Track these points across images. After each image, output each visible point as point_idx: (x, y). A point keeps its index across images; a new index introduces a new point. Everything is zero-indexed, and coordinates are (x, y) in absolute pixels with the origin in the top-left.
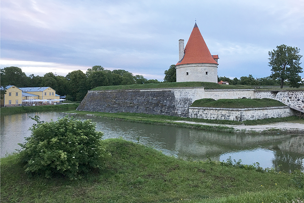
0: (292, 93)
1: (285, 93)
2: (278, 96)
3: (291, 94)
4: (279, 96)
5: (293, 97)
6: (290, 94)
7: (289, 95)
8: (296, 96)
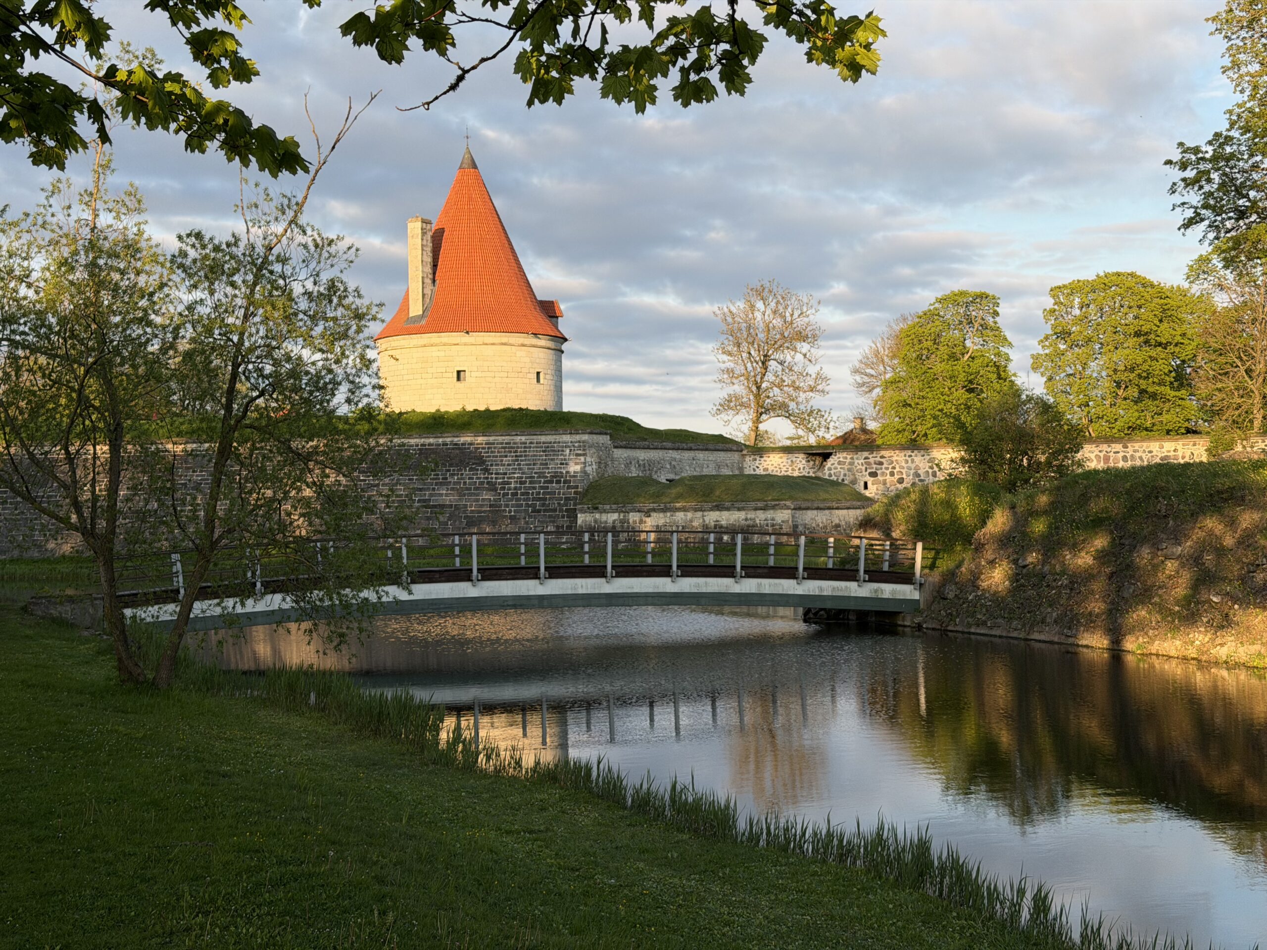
0: (878, 459)
1: (855, 457)
2: (830, 469)
3: (875, 463)
4: (836, 468)
5: (884, 470)
6: (872, 460)
7: (869, 464)
8: (894, 468)
